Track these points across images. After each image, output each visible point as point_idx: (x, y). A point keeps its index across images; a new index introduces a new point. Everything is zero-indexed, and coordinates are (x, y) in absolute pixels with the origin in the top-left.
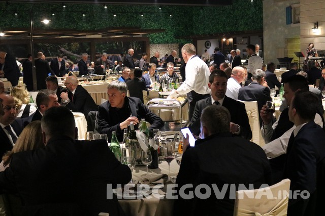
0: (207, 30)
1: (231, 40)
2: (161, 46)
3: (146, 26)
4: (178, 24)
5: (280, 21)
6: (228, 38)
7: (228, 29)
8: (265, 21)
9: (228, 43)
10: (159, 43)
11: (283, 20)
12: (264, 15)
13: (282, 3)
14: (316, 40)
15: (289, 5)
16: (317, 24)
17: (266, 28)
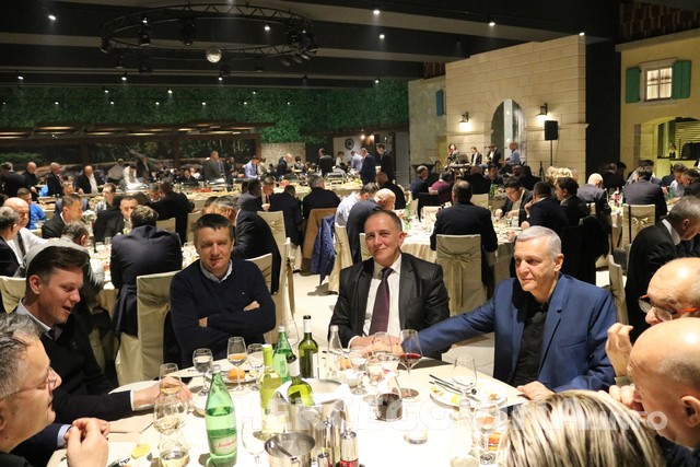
0: (344, 124)
1: (372, 137)
2: (278, 145)
3: (256, 119)
4: (305, 115)
5: (430, 110)
6: (368, 135)
7: (368, 121)
8: (411, 111)
9: (368, 142)
10: (276, 142)
11: (433, 109)
12: (410, 102)
13: (432, 86)
14: (466, 139)
15: (439, 88)
16: (466, 116)
17: (412, 120)
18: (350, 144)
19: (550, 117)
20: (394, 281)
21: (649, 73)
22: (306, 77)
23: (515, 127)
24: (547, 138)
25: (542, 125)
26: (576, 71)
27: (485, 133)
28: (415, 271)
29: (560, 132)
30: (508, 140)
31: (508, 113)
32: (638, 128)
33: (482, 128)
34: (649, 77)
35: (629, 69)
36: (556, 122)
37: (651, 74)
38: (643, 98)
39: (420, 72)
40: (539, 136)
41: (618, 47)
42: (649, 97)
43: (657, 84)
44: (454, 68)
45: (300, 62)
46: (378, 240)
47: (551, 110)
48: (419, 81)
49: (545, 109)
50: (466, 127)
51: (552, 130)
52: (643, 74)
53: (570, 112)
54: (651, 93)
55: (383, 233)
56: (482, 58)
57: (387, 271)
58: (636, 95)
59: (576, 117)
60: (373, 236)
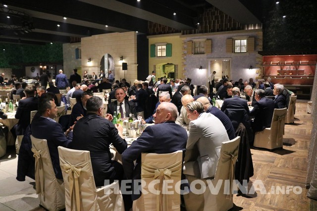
0: (31, 60)
1: (45, 67)
5: (73, 56)
6: (43, 66)
7: (43, 60)
8: (64, 56)
9: (44, 69)
11: (74, 56)
12: (64, 52)
13: (74, 46)
14: (90, 69)
15: (77, 47)
16: (90, 60)
17: (65, 60)
18: (33, 70)
19: (124, 61)
20: (123, 106)
21: (158, 47)
22: (20, 39)
23: (109, 64)
24: (123, 69)
25: (121, 64)
26: (134, 45)
27: (98, 67)
28: (128, 103)
29: (128, 67)
30: (106, 70)
31: (106, 59)
32: (155, 66)
33: (97, 64)
34: (158, 48)
35: (151, 45)
36: (126, 64)
37: (159, 47)
38: (156, 55)
39: (69, 40)
40: (120, 68)
41: (148, 37)
42: (158, 56)
43: (161, 51)
44: (85, 40)
45: (23, 33)
46: (120, 95)
47: (124, 59)
48: (68, 44)
49: (122, 58)
50: (90, 64)
51: (125, 66)
52: (156, 47)
53: (131, 59)
54: (159, 54)
55: (121, 94)
56: (97, 36)
57: (121, 104)
58: (154, 55)
59: (134, 62)
60: (119, 94)
